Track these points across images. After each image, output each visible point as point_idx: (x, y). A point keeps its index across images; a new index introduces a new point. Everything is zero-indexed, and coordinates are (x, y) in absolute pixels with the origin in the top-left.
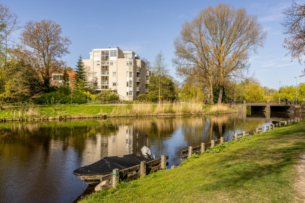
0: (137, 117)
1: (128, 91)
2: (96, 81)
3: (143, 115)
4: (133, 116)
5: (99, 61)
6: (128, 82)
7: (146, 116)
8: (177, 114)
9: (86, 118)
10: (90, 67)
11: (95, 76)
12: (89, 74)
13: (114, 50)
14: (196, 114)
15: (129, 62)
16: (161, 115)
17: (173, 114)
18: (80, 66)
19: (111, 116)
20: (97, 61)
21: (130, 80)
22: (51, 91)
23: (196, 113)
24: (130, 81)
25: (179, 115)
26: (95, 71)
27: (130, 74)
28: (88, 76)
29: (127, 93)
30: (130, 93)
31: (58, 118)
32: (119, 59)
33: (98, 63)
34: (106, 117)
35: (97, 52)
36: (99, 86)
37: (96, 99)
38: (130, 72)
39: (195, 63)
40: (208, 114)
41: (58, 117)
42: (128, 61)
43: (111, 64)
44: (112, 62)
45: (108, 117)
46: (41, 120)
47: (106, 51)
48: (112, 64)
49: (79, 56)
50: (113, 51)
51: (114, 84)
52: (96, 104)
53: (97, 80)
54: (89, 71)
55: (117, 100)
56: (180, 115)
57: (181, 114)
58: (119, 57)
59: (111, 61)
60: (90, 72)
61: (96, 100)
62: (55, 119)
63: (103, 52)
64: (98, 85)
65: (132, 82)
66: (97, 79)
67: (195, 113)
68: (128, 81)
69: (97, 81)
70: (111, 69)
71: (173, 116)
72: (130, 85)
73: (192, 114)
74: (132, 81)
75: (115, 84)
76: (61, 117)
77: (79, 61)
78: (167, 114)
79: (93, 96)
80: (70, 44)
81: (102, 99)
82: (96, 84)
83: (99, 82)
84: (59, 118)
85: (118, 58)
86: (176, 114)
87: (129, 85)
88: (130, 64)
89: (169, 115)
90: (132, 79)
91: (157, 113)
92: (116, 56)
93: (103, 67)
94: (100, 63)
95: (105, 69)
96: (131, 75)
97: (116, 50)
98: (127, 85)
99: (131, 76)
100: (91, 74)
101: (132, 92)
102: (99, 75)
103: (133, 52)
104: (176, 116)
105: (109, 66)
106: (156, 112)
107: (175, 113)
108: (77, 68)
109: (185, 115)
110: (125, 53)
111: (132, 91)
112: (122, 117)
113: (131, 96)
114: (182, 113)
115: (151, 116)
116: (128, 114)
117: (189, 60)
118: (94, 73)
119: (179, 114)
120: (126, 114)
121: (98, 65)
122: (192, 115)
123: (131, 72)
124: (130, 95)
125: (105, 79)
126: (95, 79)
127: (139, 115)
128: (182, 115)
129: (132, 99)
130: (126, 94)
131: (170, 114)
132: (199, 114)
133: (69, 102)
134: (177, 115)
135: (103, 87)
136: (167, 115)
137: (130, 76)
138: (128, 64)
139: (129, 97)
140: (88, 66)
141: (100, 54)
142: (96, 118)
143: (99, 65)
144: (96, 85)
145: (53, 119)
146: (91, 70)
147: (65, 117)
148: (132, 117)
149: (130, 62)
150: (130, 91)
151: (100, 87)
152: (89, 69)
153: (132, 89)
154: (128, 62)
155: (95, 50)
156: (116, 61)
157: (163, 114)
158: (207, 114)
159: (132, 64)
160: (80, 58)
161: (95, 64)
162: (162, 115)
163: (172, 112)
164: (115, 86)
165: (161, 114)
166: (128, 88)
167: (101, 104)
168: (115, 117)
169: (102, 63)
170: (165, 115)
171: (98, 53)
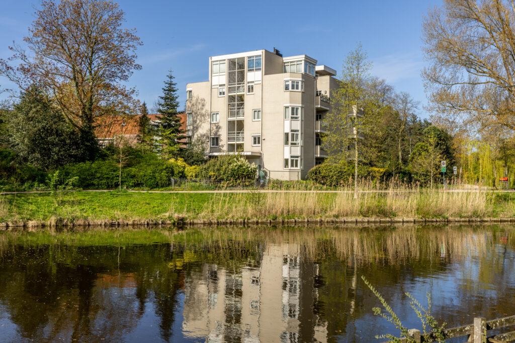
0: (274, 224)
1: (287, 156)
2: (216, 134)
3: (293, 220)
4: (262, 223)
5: (224, 85)
6: (287, 134)
7: (302, 222)
8: (401, 220)
9: (127, 225)
10: (204, 100)
11: (215, 122)
12: (203, 118)
13: (256, 56)
14: (463, 219)
15: (290, 83)
16: (348, 222)
17: (388, 219)
18: (168, 98)
19: (199, 222)
20: (220, 85)
21: (293, 129)
22: (97, 158)
23: (465, 217)
24: (292, 131)
25: (407, 222)
26: (214, 110)
27: (293, 114)
28: (201, 121)
29: (286, 161)
30: (292, 161)
31: (53, 223)
32: (266, 76)
33: (221, 91)
34: (184, 224)
35: (218, 63)
36: (223, 146)
37: (196, 176)
38: (293, 109)
39: (489, 79)
40: (505, 221)
41: (52, 220)
42: (288, 81)
43: (249, 91)
44: (250, 84)
45: (190, 224)
46: (10, 229)
47: (238, 59)
48: (251, 89)
49: (168, 73)
50: (253, 57)
51: (257, 140)
52: (193, 188)
53: (218, 131)
54: (202, 109)
55: (249, 178)
56: (411, 222)
57: (412, 219)
58: (267, 72)
59: (248, 83)
60: (203, 112)
61: (198, 179)
62: (43, 226)
63: (232, 63)
64: (221, 143)
65: (299, 133)
66: (220, 128)
67: (461, 217)
68: (287, 130)
69: (220, 133)
70: (251, 102)
71: (388, 225)
72: (293, 139)
73: (450, 218)
74: (298, 131)
75: (259, 138)
76: (61, 220)
77: (167, 85)
78: (366, 219)
79: (190, 170)
80: (138, 47)
81: (210, 177)
82: (216, 140)
83: (224, 134)
84: (55, 224)
85: (265, 74)
86: (396, 219)
87: (290, 141)
88: (293, 88)
89: (375, 222)
90: (297, 125)
91: (337, 216)
92: (260, 69)
93: (232, 98)
94: (225, 89)
95: (236, 103)
96: (295, 116)
97: (260, 56)
98: (286, 143)
99: (296, 118)
100: (207, 117)
101: (299, 159)
102: (223, 120)
103: (306, 57)
104: (396, 225)
105: (245, 95)
106: (334, 213)
107: (395, 215)
108: (163, 102)
109: (426, 221)
110: (288, 62)
111: (297, 157)
112: (231, 223)
113: (294, 168)
114: (417, 218)
115: (316, 222)
116: (249, 216)
117: (472, 70)
118: (212, 115)
119: (405, 219)
120: (241, 218)
121: (220, 93)
122: (449, 222)
123: (297, 109)
124: (292, 165)
125: (237, 127)
126: (215, 128)
127: (280, 219)
128: (415, 222)
129: (296, 177)
130: (282, 163)
131: (378, 220)
132: (472, 221)
133: (127, 183)
134: (399, 222)
135: (231, 147)
136: (368, 222)
137: (292, 118)
138: (287, 88)
139: (290, 171)
140: (201, 97)
141: (225, 67)
142: (156, 224)
143: (224, 93)
144: (217, 144)
145: (37, 226)
146: (207, 107)
147: (72, 222)
148: (260, 225)
149: (293, 82)
150: (292, 157)
151: (225, 148)
152: (203, 105)
153: (297, 151)
154: (287, 83)
155: (214, 58)
156: (261, 82)
157: (354, 219)
158: (501, 221)
159: (297, 88)
160: (169, 80)
161: (216, 92)
162: (352, 222)
163: (383, 212)
164: (257, 145)
165: (349, 219)
166: (287, 148)
167: (207, 188)
168: (210, 224)
169: (230, 90)
170: (362, 222)
171: (221, 65)
